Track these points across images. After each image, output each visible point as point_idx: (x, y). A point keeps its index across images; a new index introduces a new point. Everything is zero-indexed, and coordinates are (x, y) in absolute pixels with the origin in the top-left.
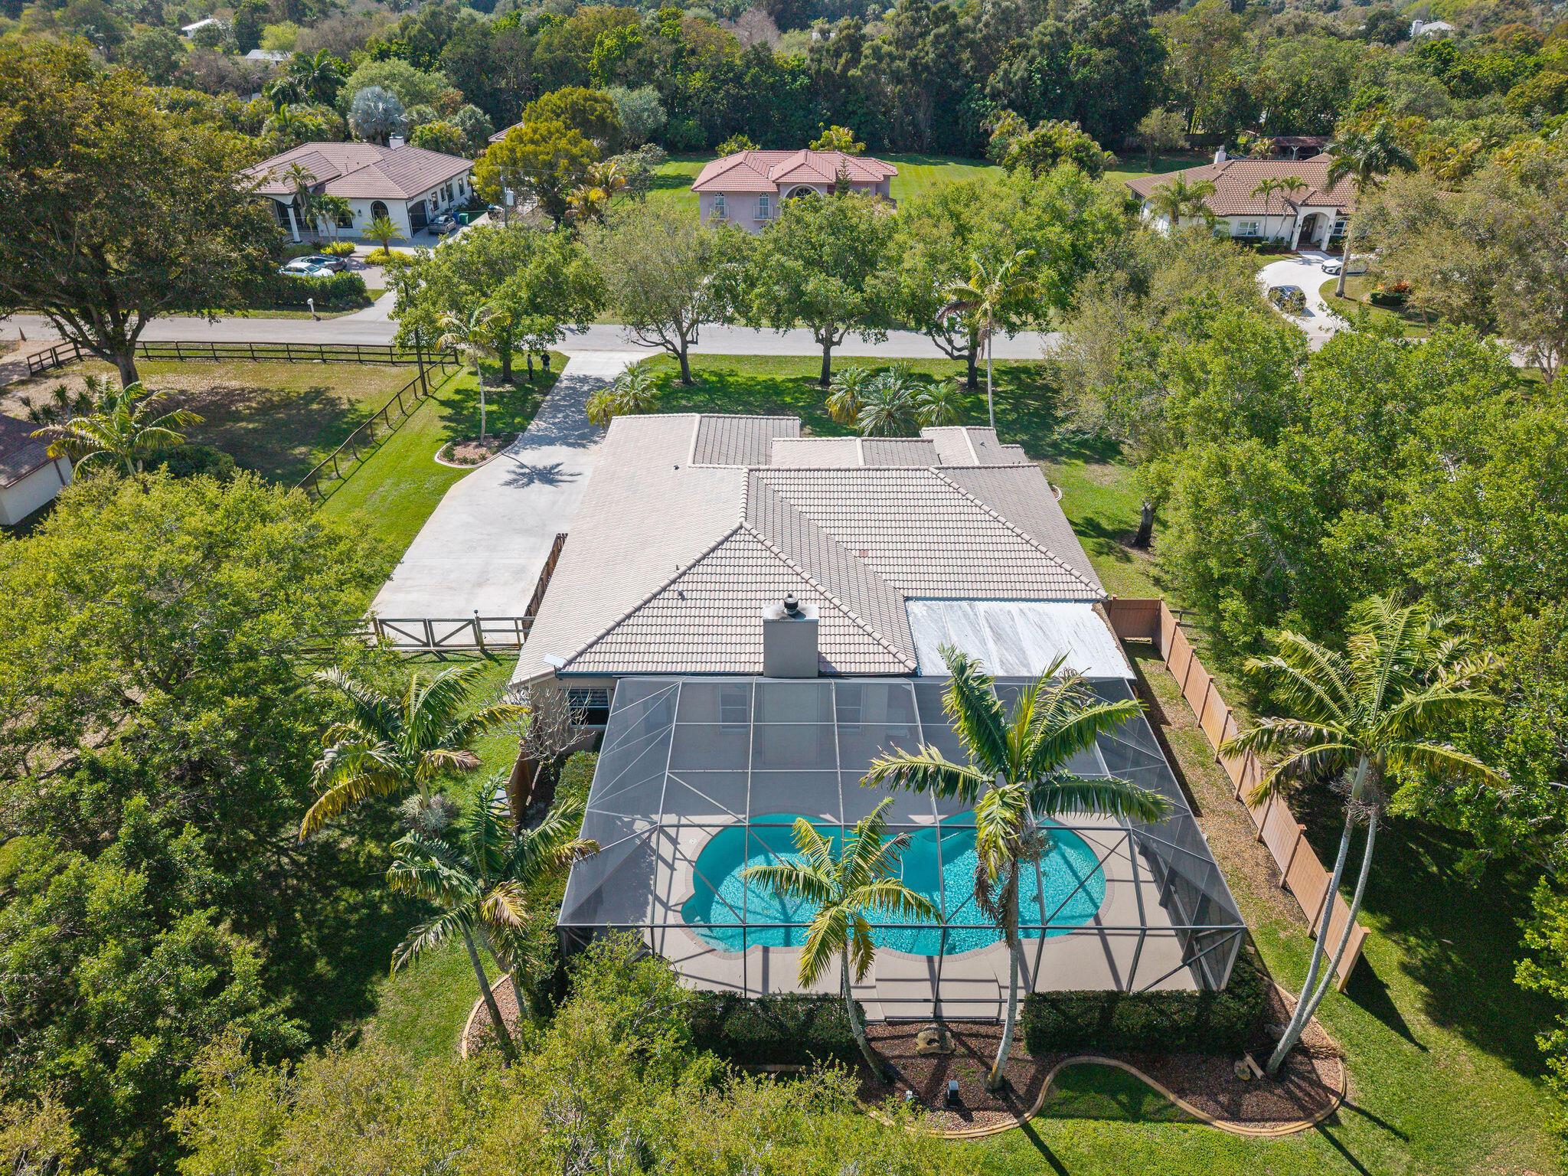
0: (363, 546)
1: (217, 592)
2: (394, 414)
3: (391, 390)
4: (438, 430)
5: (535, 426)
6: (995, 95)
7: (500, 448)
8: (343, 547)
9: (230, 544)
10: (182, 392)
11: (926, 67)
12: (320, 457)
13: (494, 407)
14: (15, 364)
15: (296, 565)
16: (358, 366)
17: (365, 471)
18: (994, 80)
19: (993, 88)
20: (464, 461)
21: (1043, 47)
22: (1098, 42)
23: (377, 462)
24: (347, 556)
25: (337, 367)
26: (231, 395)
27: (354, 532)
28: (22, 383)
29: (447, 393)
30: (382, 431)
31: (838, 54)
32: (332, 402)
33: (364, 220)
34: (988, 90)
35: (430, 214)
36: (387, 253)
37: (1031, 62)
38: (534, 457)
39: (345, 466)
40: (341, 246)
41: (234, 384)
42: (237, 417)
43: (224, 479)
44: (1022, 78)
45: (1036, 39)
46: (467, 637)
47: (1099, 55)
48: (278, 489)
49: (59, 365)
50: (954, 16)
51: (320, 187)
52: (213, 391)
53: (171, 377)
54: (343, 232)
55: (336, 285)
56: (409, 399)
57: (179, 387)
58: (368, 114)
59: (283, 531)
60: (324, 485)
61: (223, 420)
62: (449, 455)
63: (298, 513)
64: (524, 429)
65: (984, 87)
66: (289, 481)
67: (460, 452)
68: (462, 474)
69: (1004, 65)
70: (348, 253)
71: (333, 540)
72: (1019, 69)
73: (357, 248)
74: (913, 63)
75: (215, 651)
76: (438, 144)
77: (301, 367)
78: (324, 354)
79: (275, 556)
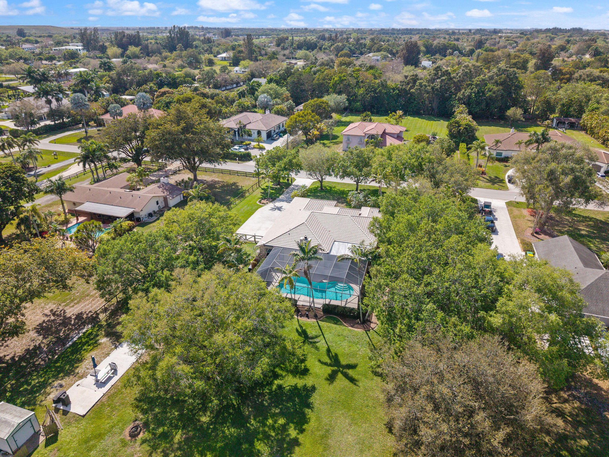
0: (235, 218)
1: (209, 222)
2: (251, 191)
3: (251, 185)
4: (259, 196)
5: (281, 197)
6: (460, 99)
7: (271, 201)
8: (232, 218)
9: (213, 215)
10: (205, 180)
11: (437, 90)
12: (232, 199)
13: (273, 191)
14: (170, 170)
15: (223, 220)
16: (245, 177)
17: (242, 203)
18: (460, 95)
19: (459, 97)
20: (263, 203)
21: (477, 85)
22: (497, 84)
23: (245, 202)
24: (232, 220)
25: (240, 177)
26: (216, 182)
27: (234, 215)
28: (172, 175)
29: (264, 186)
30: (247, 194)
31: (408, 84)
32: (237, 186)
33: (255, 136)
34: (457, 98)
35: (272, 134)
36: (259, 145)
37: (472, 90)
38: (278, 204)
39: (237, 202)
40: (248, 142)
41: (217, 179)
42: (216, 188)
43: (213, 203)
44: (468, 95)
45: (475, 82)
46: (253, 239)
47: (496, 88)
48: (222, 206)
49: (179, 170)
50: (450, 73)
51: (245, 126)
52: (212, 181)
53: (203, 176)
54: (249, 138)
55: (244, 155)
56: (255, 187)
57: (205, 179)
58: (262, 102)
59: (222, 214)
60: (232, 206)
61: (213, 188)
62: (260, 202)
63: (225, 211)
64: (278, 197)
65: (456, 96)
66: (224, 204)
67: (263, 201)
68: (262, 206)
69: (463, 91)
70: (249, 144)
71: (230, 217)
72: (468, 92)
73: (252, 143)
74: (433, 88)
75: (208, 232)
76: (279, 113)
77: (232, 176)
78: (237, 173)
79: (220, 218)
